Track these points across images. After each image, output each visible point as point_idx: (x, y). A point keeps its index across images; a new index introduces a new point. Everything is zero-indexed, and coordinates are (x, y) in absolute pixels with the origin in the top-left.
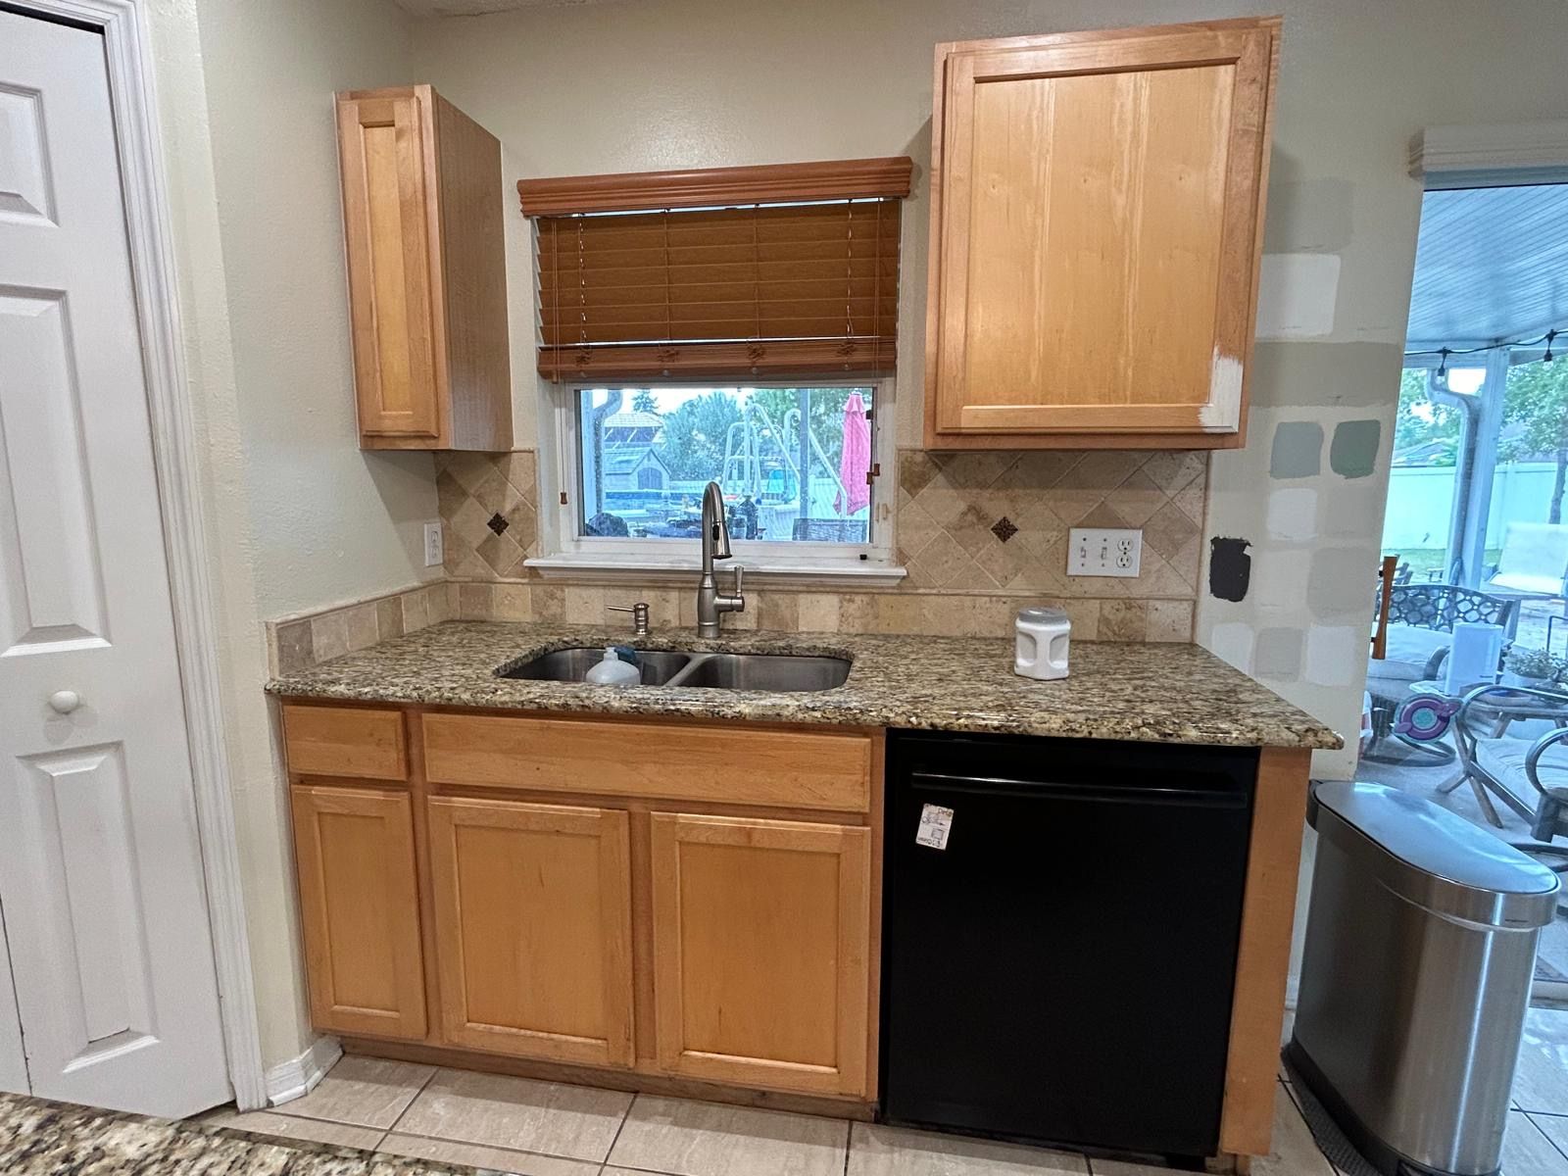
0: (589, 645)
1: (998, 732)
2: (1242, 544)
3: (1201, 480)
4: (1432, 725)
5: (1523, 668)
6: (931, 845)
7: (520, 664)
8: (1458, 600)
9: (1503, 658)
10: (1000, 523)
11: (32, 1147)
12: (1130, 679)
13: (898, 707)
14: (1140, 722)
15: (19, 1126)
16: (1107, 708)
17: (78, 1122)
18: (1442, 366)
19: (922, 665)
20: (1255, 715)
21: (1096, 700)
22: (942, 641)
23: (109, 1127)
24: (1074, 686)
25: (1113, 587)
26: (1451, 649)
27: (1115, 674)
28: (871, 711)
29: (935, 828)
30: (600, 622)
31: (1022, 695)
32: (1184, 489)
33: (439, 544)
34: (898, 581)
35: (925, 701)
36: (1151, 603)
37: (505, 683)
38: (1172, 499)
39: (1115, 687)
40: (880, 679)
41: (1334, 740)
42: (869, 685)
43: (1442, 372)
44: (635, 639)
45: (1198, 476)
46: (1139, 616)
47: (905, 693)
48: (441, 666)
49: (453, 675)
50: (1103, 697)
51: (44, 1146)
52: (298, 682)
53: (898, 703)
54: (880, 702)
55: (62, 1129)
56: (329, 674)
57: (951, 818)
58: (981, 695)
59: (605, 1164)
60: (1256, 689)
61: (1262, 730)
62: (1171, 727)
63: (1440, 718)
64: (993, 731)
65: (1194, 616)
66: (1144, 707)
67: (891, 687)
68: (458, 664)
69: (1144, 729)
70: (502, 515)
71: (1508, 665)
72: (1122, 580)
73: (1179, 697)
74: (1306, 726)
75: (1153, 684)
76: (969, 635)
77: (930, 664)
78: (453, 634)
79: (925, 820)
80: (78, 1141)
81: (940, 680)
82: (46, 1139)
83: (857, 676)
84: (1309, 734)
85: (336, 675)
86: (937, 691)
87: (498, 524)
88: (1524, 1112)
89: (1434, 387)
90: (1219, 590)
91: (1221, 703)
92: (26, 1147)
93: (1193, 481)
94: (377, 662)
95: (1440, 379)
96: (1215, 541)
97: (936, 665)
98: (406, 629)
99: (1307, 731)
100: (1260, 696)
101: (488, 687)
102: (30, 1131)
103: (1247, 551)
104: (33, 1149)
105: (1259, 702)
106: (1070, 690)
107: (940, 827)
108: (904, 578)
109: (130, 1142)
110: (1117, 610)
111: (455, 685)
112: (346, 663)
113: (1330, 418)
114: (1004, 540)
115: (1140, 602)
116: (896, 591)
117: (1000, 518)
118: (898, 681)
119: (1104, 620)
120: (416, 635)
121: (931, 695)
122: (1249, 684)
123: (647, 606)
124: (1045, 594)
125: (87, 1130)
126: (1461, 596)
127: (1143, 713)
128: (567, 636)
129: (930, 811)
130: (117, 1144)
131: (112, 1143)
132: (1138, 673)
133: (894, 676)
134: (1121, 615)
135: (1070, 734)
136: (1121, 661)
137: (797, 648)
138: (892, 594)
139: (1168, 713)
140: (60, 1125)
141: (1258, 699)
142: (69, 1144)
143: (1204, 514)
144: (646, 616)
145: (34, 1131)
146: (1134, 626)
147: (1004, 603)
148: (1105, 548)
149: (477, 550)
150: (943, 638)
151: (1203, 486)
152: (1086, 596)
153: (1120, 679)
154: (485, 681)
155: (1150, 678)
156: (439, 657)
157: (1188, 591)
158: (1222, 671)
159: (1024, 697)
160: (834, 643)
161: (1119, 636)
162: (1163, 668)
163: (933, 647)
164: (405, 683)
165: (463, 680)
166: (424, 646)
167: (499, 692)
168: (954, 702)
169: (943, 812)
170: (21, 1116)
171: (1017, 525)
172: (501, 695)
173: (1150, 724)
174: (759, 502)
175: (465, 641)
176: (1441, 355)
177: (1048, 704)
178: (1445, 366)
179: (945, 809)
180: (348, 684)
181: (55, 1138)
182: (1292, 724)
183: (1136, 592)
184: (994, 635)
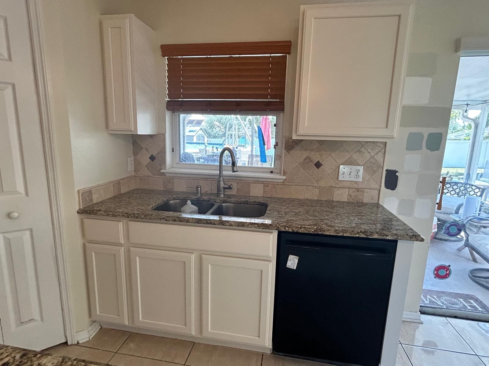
0: (182, 199)
1: (314, 233)
2: (395, 172)
3: (383, 150)
4: (455, 231)
5: (487, 211)
6: (291, 268)
7: (159, 205)
8: (467, 187)
9: (481, 208)
10: (317, 162)
11: (19, 363)
12: (357, 216)
13: (282, 224)
14: (359, 231)
15: (15, 357)
16: (349, 226)
17: (32, 356)
18: (466, 109)
19: (290, 209)
20: (396, 230)
21: (346, 223)
22: (296, 200)
23: (42, 358)
24: (338, 217)
25: (353, 184)
26: (464, 204)
27: (352, 214)
28: (273, 225)
29: (292, 262)
30: (185, 191)
31: (322, 221)
32: (377, 153)
33: (133, 164)
34: (283, 180)
35: (291, 222)
36: (365, 190)
37: (155, 212)
38: (373, 157)
39: (352, 218)
40: (276, 214)
41: (421, 239)
42: (273, 216)
43: (466, 111)
44: (197, 197)
45: (382, 149)
46: (361, 194)
47: (284, 219)
48: (134, 206)
49: (138, 209)
50: (348, 222)
51: (23, 363)
52: (88, 210)
53: (282, 222)
54: (276, 222)
55: (28, 358)
56: (98, 207)
57: (298, 259)
58: (309, 220)
59: (184, 365)
60: (398, 220)
61: (398, 235)
62: (369, 233)
63: (458, 229)
64: (312, 233)
65: (379, 194)
66: (361, 226)
67: (279, 217)
68: (139, 205)
69: (361, 234)
70: (154, 155)
71: (482, 210)
72: (356, 182)
73: (372, 223)
74: (412, 234)
75: (364, 217)
76: (305, 199)
77: (292, 209)
78: (137, 194)
79: (289, 260)
80: (33, 362)
81: (295, 214)
82: (23, 361)
83: (269, 212)
84: (413, 237)
85: (100, 208)
86: (294, 219)
87: (152, 158)
88: (478, 356)
89: (464, 116)
90: (387, 186)
91: (386, 225)
92: (18, 363)
93: (380, 151)
94: (113, 204)
95: (465, 114)
96: (387, 170)
97: (294, 209)
98: (122, 192)
99: (413, 235)
100: (398, 223)
101: (150, 213)
102: (18, 358)
103: (397, 174)
104: (20, 364)
105: (398, 225)
106: (338, 219)
107: (294, 262)
108: (285, 180)
109: (49, 362)
110: (354, 192)
111: (139, 213)
112: (103, 204)
113: (426, 131)
114: (318, 168)
115: (362, 190)
116: (282, 184)
117: (317, 161)
118: (282, 214)
119: (350, 195)
120: (125, 194)
121: (292, 220)
122: (395, 218)
123: (201, 186)
124: (331, 186)
125: (35, 358)
126: (468, 186)
127: (361, 228)
128: (175, 196)
129: (291, 257)
130: (45, 363)
131: (44, 362)
132: (360, 213)
133: (281, 213)
134: (355, 194)
135: (337, 234)
136: (355, 209)
137: (250, 202)
138: (281, 184)
139: (369, 228)
140: (27, 357)
141: (398, 224)
142: (30, 362)
143: (384, 161)
144: (201, 189)
145: (20, 358)
146: (359, 197)
147: (317, 188)
148: (351, 172)
149: (145, 166)
150: (297, 199)
151: (383, 153)
152: (344, 187)
153: (354, 216)
154: (149, 211)
155: (364, 215)
156: (133, 202)
157: (377, 186)
158: (387, 214)
159: (323, 221)
160: (262, 200)
161: (354, 200)
162: (368, 212)
163: (293, 203)
164: (123, 211)
165: (141, 210)
166: (128, 198)
167: (153, 215)
168: (300, 222)
169: (295, 257)
170: (15, 353)
171: (323, 163)
172: (154, 216)
173: (362, 232)
174: (237, 148)
175: (141, 197)
176: (466, 105)
177: (330, 224)
178: (467, 109)
179: (296, 256)
180: (104, 211)
181: (26, 361)
182: (409, 233)
183: (360, 186)
184: (313, 199)
